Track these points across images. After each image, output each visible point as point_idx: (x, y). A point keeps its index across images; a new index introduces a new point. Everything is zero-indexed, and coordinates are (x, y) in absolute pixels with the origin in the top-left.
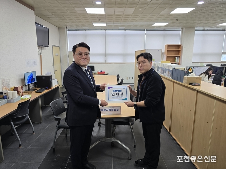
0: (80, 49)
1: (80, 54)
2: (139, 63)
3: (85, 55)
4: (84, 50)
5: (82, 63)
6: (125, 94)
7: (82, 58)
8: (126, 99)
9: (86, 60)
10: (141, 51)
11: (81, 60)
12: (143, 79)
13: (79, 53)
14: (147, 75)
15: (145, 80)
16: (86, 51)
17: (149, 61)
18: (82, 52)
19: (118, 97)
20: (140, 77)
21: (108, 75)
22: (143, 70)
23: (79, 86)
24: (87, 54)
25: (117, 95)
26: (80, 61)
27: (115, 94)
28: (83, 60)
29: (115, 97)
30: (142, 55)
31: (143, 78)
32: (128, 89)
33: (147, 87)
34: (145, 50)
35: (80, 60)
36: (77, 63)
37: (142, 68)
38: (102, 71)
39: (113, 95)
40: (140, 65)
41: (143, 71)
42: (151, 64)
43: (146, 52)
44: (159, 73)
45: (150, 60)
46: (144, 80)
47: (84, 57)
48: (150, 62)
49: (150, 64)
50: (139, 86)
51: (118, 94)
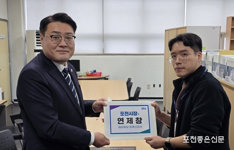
0: (56, 26)
1: (56, 36)
2: (174, 55)
3: (66, 40)
4: (64, 28)
5: (58, 56)
6: (145, 121)
7: (60, 45)
8: (148, 131)
9: (66, 49)
10: (177, 29)
11: (56, 49)
12: (184, 90)
13: (54, 34)
14: (192, 80)
15: (189, 91)
16: (68, 32)
17: (195, 52)
18: (60, 33)
19: (130, 127)
20: (177, 83)
21: (107, 79)
22: (183, 70)
23: (51, 104)
24: (69, 37)
25: (128, 122)
26: (54, 51)
27: (125, 120)
28: (61, 49)
29: (125, 127)
30: (179, 39)
31: (184, 86)
32: (153, 111)
33: (191, 107)
34: (185, 28)
35: (54, 48)
36: (48, 54)
37: (180, 66)
38: (95, 71)
39: (121, 122)
40: (177, 61)
41: (184, 73)
42: (200, 56)
43: (189, 31)
44: (216, 75)
45: (198, 50)
46: (186, 90)
47: (63, 43)
48: (198, 53)
49: (197, 57)
50: (176, 104)
51: (130, 121)
